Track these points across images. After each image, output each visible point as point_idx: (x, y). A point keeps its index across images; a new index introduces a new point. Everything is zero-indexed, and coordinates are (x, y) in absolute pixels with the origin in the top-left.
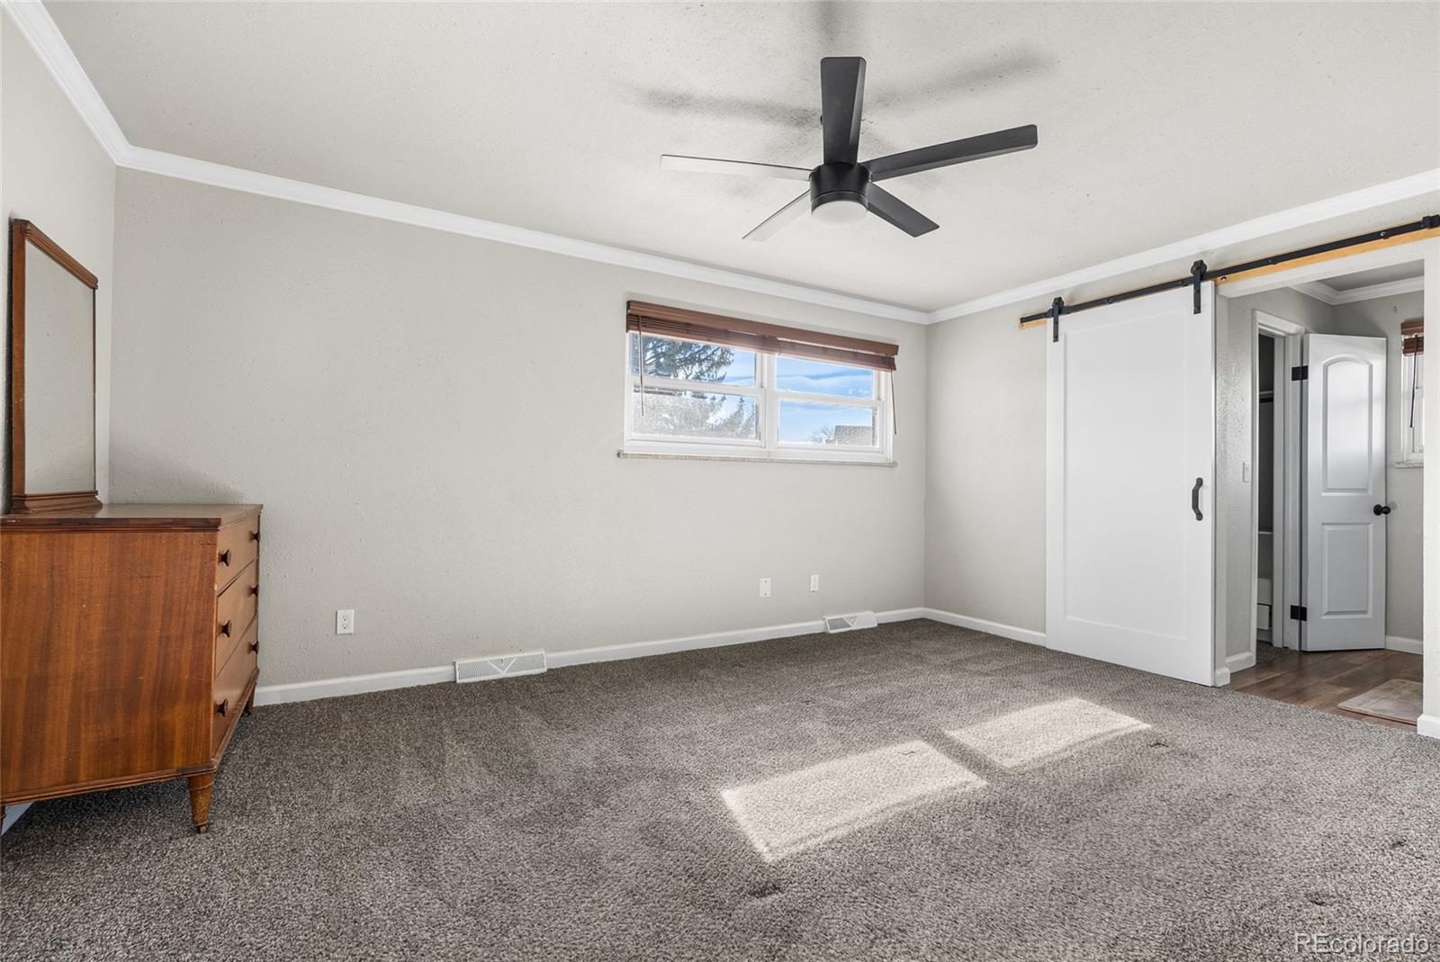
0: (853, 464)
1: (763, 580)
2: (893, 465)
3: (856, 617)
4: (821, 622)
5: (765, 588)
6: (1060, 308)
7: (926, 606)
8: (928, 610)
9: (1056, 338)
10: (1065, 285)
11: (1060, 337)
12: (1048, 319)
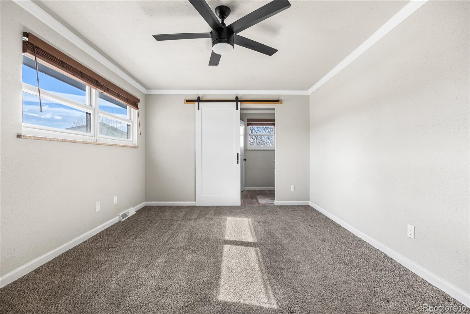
0: (124, 146)
1: (97, 203)
2: (137, 147)
3: (129, 211)
4: (118, 217)
5: (98, 207)
6: (199, 100)
7: (146, 201)
8: (146, 202)
9: (198, 109)
10: (201, 93)
11: (200, 109)
12: (196, 103)
